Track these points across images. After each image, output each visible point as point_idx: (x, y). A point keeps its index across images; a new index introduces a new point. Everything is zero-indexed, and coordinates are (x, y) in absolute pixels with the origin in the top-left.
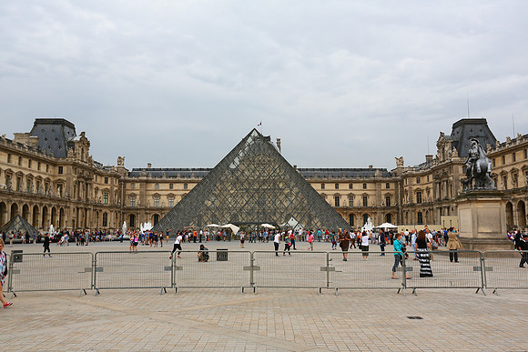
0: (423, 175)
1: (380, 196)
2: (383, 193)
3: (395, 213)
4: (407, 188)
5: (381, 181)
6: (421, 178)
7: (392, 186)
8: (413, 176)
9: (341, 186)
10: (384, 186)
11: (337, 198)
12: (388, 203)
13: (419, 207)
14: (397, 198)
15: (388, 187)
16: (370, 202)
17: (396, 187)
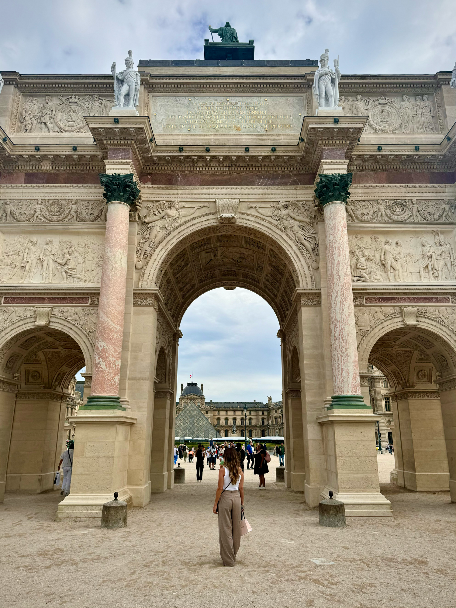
0: (278, 409)
1: (258, 419)
2: (260, 417)
3: (266, 429)
4: (271, 415)
5: (259, 410)
6: (277, 411)
7: (265, 413)
8: (274, 409)
9: (237, 413)
10: (261, 413)
11: (235, 420)
12: (263, 423)
13: (276, 426)
14: (268, 421)
15: (263, 413)
16: (254, 422)
17: (268, 414)
